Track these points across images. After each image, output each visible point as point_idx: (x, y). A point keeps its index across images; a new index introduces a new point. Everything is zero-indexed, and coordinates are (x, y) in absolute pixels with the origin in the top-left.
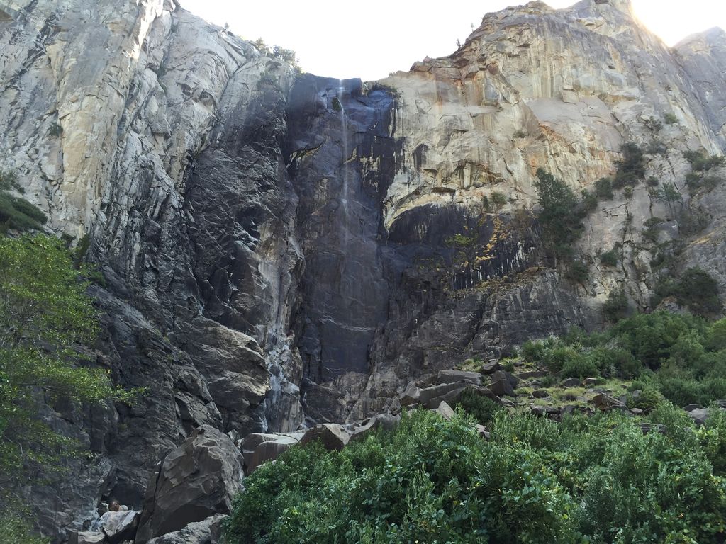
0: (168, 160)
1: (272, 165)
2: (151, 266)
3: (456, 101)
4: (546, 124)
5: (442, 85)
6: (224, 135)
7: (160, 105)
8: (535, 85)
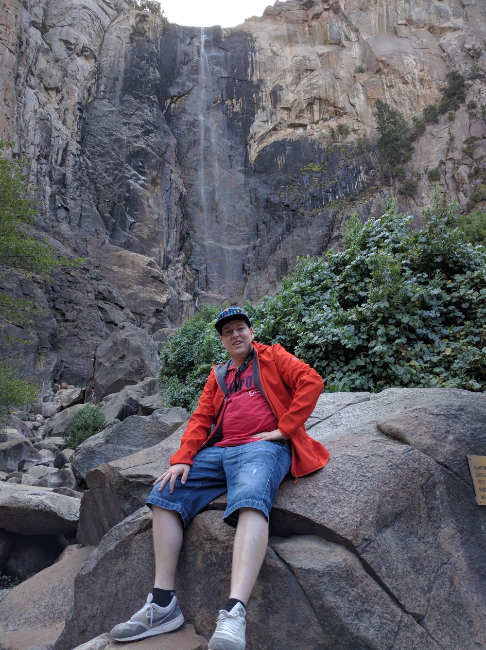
0: (62, 112)
1: (150, 111)
2: (62, 206)
3: (305, 42)
4: (383, 59)
5: (291, 27)
6: (106, 87)
7: (48, 62)
8: (373, 22)
